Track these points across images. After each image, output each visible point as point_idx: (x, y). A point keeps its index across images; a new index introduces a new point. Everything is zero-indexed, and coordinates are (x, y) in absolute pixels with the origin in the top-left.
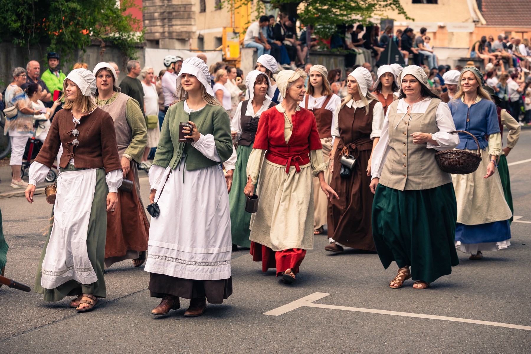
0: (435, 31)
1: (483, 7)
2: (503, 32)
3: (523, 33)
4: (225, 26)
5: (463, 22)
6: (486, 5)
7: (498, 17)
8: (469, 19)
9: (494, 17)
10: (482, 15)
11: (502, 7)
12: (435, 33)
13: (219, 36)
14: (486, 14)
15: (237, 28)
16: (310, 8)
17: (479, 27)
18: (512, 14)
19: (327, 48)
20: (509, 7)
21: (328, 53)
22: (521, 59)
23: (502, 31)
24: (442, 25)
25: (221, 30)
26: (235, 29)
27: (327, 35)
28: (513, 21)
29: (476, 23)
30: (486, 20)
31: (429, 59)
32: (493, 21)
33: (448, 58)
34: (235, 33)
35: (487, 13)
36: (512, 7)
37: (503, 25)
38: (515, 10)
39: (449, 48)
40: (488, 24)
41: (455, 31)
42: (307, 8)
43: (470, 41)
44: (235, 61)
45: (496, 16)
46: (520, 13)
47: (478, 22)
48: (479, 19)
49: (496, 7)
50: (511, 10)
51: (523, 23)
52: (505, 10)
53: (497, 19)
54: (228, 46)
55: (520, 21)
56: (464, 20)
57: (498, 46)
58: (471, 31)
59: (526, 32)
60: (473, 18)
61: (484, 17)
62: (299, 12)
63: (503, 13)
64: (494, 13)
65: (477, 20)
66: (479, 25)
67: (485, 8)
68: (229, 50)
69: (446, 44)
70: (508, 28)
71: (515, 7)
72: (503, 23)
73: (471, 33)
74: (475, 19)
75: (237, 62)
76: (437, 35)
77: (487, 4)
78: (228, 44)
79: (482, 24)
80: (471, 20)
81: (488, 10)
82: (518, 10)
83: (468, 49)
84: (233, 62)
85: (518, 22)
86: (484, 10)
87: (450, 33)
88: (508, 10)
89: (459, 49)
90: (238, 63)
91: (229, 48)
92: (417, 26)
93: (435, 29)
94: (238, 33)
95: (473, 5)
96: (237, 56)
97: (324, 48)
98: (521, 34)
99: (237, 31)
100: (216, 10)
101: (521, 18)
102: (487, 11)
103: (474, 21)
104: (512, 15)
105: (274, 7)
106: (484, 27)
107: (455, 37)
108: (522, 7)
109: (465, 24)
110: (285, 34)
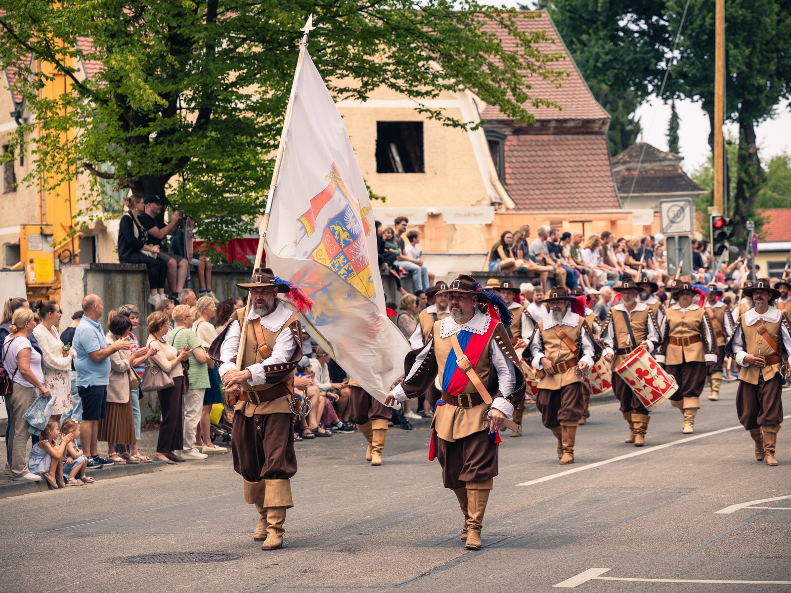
0: (422, 223)
1: (507, 176)
2: (548, 223)
3: (583, 222)
4: (24, 223)
5: (472, 205)
6: (513, 173)
7: (535, 194)
8: (483, 199)
9: (529, 194)
10: (506, 191)
11: (543, 176)
12: (422, 227)
13: (13, 241)
14: (513, 190)
15: (47, 225)
16: (190, 185)
17: (502, 214)
18: (561, 188)
19: (223, 261)
20: (555, 175)
21: (227, 270)
22: (584, 272)
23: (545, 220)
24: (435, 212)
25: (17, 230)
26: (43, 227)
27: (222, 236)
28: (564, 201)
29: (497, 206)
30: (513, 200)
31: (415, 277)
32: (527, 202)
33: (449, 273)
34: (45, 236)
35: (515, 187)
36: (561, 175)
37: (546, 209)
38: (566, 180)
39: (450, 255)
40: (517, 209)
41: (458, 222)
42: (183, 186)
43: (488, 240)
44: (48, 288)
45: (532, 192)
46: (575, 185)
47: (500, 204)
48: (501, 199)
49: (531, 176)
50: (560, 181)
51: (581, 205)
52: (548, 181)
53: (533, 199)
54: (31, 261)
55: (576, 200)
56: (474, 203)
57: (541, 249)
58: (489, 222)
59: (590, 221)
60: (491, 199)
61: (509, 195)
62: (168, 192)
63: (545, 186)
64: (527, 187)
65: (498, 201)
66: (503, 210)
67: (511, 179)
68: (32, 268)
69: (443, 249)
70: (556, 214)
71: (567, 175)
72: (545, 206)
73: (489, 226)
74: (494, 200)
75: (50, 290)
76: (426, 230)
77: (516, 171)
78: (30, 255)
79: (508, 209)
80: (489, 202)
81: (518, 182)
82: (571, 180)
83: (486, 255)
84: (44, 291)
85: (574, 202)
86: (508, 181)
87: (449, 225)
88: (552, 180)
89: (469, 255)
90: (53, 293)
91: (33, 265)
92: (388, 215)
93: (422, 220)
94: (51, 235)
95: (490, 173)
96: (50, 279)
97: (218, 261)
98: (580, 225)
99: (47, 231)
100: (5, 193)
101: (578, 195)
102: (515, 184)
103: (493, 204)
104: (561, 191)
105: (123, 186)
106: (513, 214)
107: (458, 232)
108: (579, 175)
109: (476, 209)
110: (141, 236)
